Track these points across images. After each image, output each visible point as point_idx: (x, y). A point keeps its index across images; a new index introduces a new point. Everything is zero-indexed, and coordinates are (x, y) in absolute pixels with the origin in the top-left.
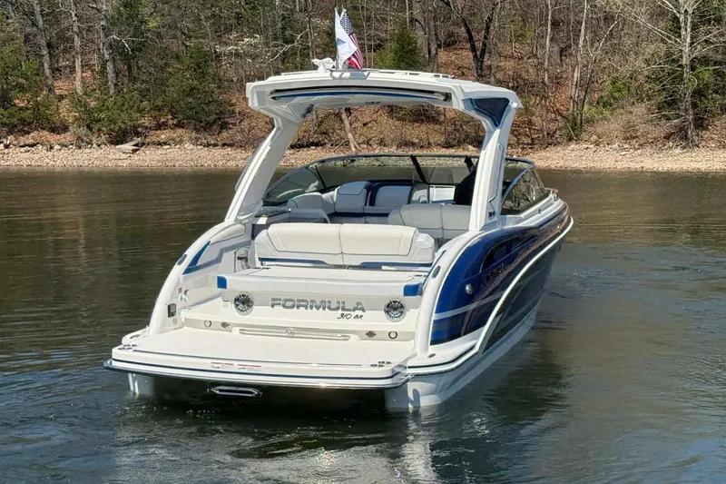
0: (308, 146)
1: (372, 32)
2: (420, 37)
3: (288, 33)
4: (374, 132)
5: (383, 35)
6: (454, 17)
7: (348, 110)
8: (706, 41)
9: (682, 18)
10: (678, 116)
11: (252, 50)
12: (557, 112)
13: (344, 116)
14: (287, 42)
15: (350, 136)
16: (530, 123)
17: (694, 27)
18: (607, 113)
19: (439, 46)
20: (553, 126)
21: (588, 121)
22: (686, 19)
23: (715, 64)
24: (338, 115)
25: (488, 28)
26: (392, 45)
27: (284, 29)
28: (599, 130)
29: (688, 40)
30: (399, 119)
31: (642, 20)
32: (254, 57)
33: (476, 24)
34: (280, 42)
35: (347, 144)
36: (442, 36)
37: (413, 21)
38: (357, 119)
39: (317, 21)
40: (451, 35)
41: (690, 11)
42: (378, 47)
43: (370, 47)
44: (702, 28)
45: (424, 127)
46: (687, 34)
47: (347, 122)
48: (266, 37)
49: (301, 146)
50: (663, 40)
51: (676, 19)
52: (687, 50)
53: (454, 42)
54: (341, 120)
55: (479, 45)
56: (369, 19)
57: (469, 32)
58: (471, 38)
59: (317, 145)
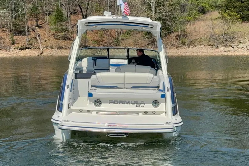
0: (25, 49)
1: (47, 9)
2: (64, 10)
3: (17, 9)
4: (49, 44)
5: (51, 10)
6: (75, 4)
7: (39, 36)
8: (160, 12)
9: (152, 5)
10: (152, 37)
11: (3, 15)
12: (112, 36)
13: (38, 38)
14: (16, 12)
15: (40, 45)
16: (103, 40)
17: (156, 8)
18: (128, 36)
19: (71, 14)
20: (111, 41)
21: (122, 39)
22: (153, 5)
23: (163, 20)
24: (36, 38)
25: (87, 7)
26: (54, 13)
27: (15, 7)
28: (126, 42)
29: (154, 12)
30: (58, 39)
31: (139, 5)
32: (4, 17)
33: (83, 6)
34: (14, 12)
35: (39, 48)
36: (72, 10)
37: (61, 5)
38: (43, 39)
39: (27, 5)
40: (74, 10)
41: (154, 3)
42: (49, 14)
43: (46, 14)
44: (158, 8)
45: (66, 42)
46: (153, 10)
47: (39, 40)
48: (9, 10)
49: (23, 49)
50: (146, 12)
51: (150, 5)
52: (153, 15)
53: (76, 13)
54: (37, 40)
55: (84, 13)
56: (46, 4)
57: (81, 9)
58: (82, 11)
59: (28, 48)
